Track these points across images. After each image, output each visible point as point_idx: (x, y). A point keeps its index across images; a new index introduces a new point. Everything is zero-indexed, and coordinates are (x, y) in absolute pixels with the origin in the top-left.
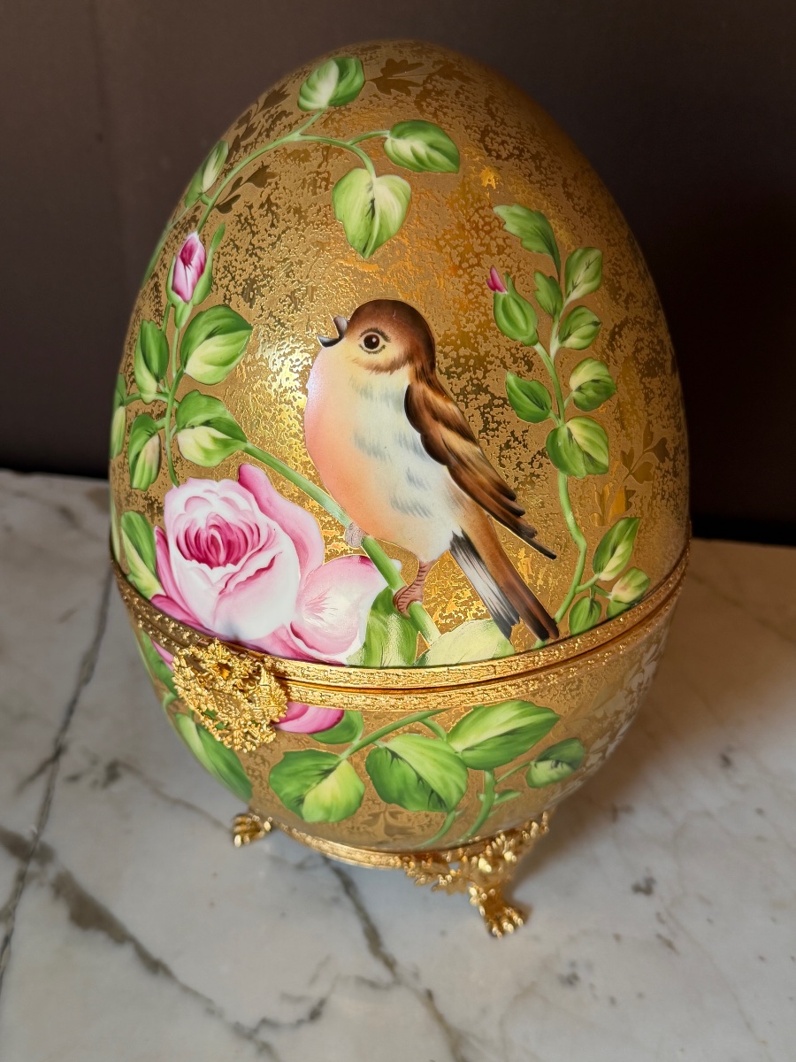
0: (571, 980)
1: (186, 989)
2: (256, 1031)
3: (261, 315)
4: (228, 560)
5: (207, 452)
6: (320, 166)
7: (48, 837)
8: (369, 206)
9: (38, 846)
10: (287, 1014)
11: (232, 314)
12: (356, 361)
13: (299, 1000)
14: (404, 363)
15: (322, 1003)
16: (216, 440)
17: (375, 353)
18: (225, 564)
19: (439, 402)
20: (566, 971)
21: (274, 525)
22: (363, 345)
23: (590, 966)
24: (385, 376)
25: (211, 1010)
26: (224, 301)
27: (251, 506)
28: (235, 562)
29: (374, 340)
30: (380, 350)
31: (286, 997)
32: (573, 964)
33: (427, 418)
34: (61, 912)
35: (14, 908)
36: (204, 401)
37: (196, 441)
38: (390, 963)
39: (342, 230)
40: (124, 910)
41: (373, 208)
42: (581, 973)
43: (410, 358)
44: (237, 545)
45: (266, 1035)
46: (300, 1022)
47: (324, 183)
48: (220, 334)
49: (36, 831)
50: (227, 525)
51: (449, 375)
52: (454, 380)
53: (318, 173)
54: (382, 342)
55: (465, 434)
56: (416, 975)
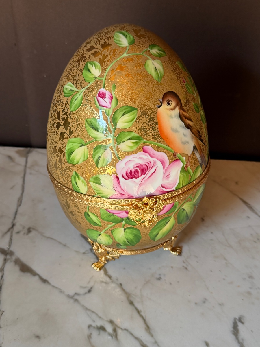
0: (159, 279)
1: (54, 287)
2: (73, 296)
3: (139, 105)
4: (142, 174)
5: (131, 147)
6: (138, 61)
7: (12, 249)
8: (155, 69)
9: (9, 251)
10: (82, 291)
11: (129, 107)
12: (167, 109)
13: (85, 287)
14: (177, 107)
15: (91, 288)
16: (133, 143)
17: (170, 106)
18: (141, 176)
19: (185, 114)
20: (158, 277)
21: (155, 159)
22: (167, 104)
23: (164, 275)
24: (174, 111)
25: (61, 291)
26: (125, 104)
27: (148, 157)
28: (144, 174)
29: (169, 102)
30: (171, 105)
31: (81, 287)
32: (160, 275)
33: (184, 118)
34: (17, 268)
35: (4, 268)
36: (127, 133)
37: (126, 145)
38: (110, 277)
39: (152, 77)
40: (35, 267)
41: (156, 69)
42: (162, 277)
43: (177, 105)
44: (144, 169)
45: (76, 297)
46: (86, 293)
47: (141, 66)
48: (126, 114)
49: (8, 247)
50: (141, 165)
51: (185, 106)
52: (186, 107)
53: (139, 63)
54: (171, 102)
55: (191, 120)
56: (117, 280)
